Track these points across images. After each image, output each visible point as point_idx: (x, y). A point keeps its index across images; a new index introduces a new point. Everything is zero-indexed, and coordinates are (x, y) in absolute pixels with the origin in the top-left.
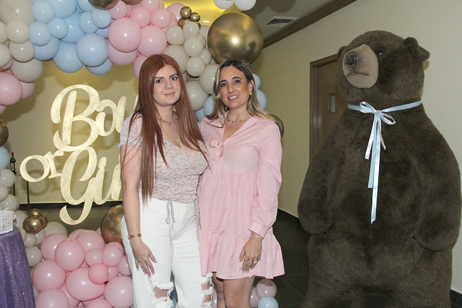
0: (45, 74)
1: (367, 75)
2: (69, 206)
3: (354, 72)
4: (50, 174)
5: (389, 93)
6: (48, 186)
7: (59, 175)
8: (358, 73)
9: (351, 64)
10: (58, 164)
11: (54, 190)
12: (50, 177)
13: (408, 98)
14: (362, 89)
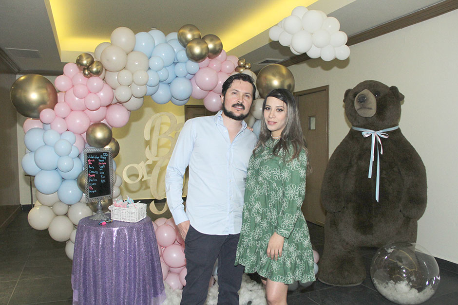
0: (144, 105)
1: (371, 109)
2: (156, 201)
3: (363, 107)
4: (143, 177)
5: (383, 120)
6: (141, 186)
7: (149, 178)
8: (365, 108)
9: (361, 102)
10: (149, 170)
11: (145, 189)
12: (143, 180)
13: (393, 124)
14: (366, 118)
